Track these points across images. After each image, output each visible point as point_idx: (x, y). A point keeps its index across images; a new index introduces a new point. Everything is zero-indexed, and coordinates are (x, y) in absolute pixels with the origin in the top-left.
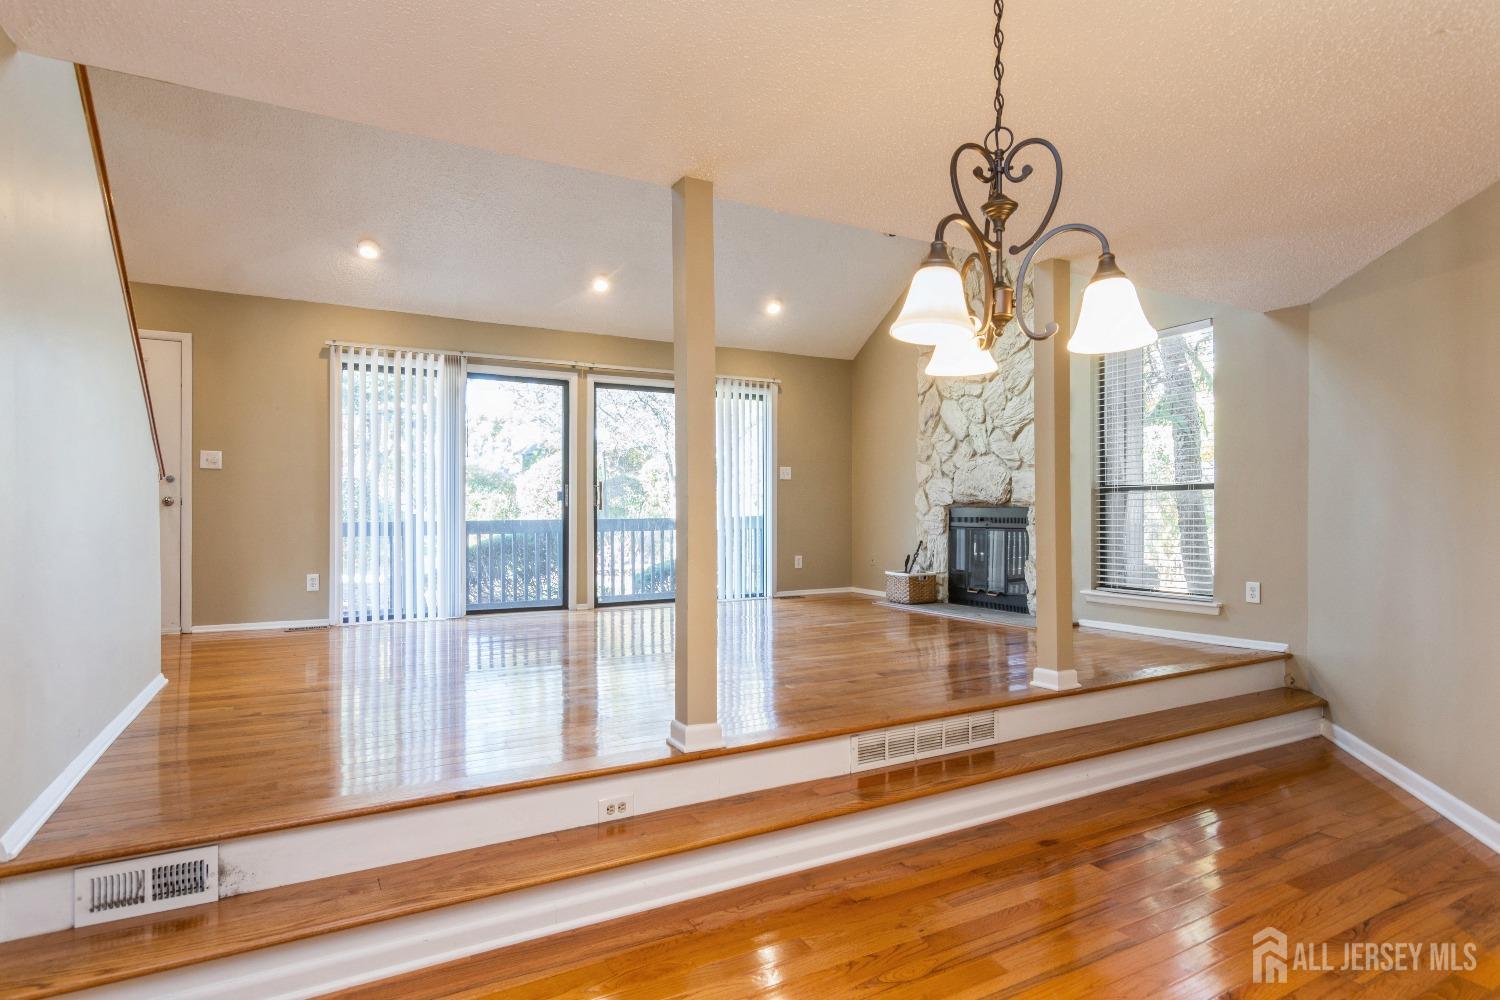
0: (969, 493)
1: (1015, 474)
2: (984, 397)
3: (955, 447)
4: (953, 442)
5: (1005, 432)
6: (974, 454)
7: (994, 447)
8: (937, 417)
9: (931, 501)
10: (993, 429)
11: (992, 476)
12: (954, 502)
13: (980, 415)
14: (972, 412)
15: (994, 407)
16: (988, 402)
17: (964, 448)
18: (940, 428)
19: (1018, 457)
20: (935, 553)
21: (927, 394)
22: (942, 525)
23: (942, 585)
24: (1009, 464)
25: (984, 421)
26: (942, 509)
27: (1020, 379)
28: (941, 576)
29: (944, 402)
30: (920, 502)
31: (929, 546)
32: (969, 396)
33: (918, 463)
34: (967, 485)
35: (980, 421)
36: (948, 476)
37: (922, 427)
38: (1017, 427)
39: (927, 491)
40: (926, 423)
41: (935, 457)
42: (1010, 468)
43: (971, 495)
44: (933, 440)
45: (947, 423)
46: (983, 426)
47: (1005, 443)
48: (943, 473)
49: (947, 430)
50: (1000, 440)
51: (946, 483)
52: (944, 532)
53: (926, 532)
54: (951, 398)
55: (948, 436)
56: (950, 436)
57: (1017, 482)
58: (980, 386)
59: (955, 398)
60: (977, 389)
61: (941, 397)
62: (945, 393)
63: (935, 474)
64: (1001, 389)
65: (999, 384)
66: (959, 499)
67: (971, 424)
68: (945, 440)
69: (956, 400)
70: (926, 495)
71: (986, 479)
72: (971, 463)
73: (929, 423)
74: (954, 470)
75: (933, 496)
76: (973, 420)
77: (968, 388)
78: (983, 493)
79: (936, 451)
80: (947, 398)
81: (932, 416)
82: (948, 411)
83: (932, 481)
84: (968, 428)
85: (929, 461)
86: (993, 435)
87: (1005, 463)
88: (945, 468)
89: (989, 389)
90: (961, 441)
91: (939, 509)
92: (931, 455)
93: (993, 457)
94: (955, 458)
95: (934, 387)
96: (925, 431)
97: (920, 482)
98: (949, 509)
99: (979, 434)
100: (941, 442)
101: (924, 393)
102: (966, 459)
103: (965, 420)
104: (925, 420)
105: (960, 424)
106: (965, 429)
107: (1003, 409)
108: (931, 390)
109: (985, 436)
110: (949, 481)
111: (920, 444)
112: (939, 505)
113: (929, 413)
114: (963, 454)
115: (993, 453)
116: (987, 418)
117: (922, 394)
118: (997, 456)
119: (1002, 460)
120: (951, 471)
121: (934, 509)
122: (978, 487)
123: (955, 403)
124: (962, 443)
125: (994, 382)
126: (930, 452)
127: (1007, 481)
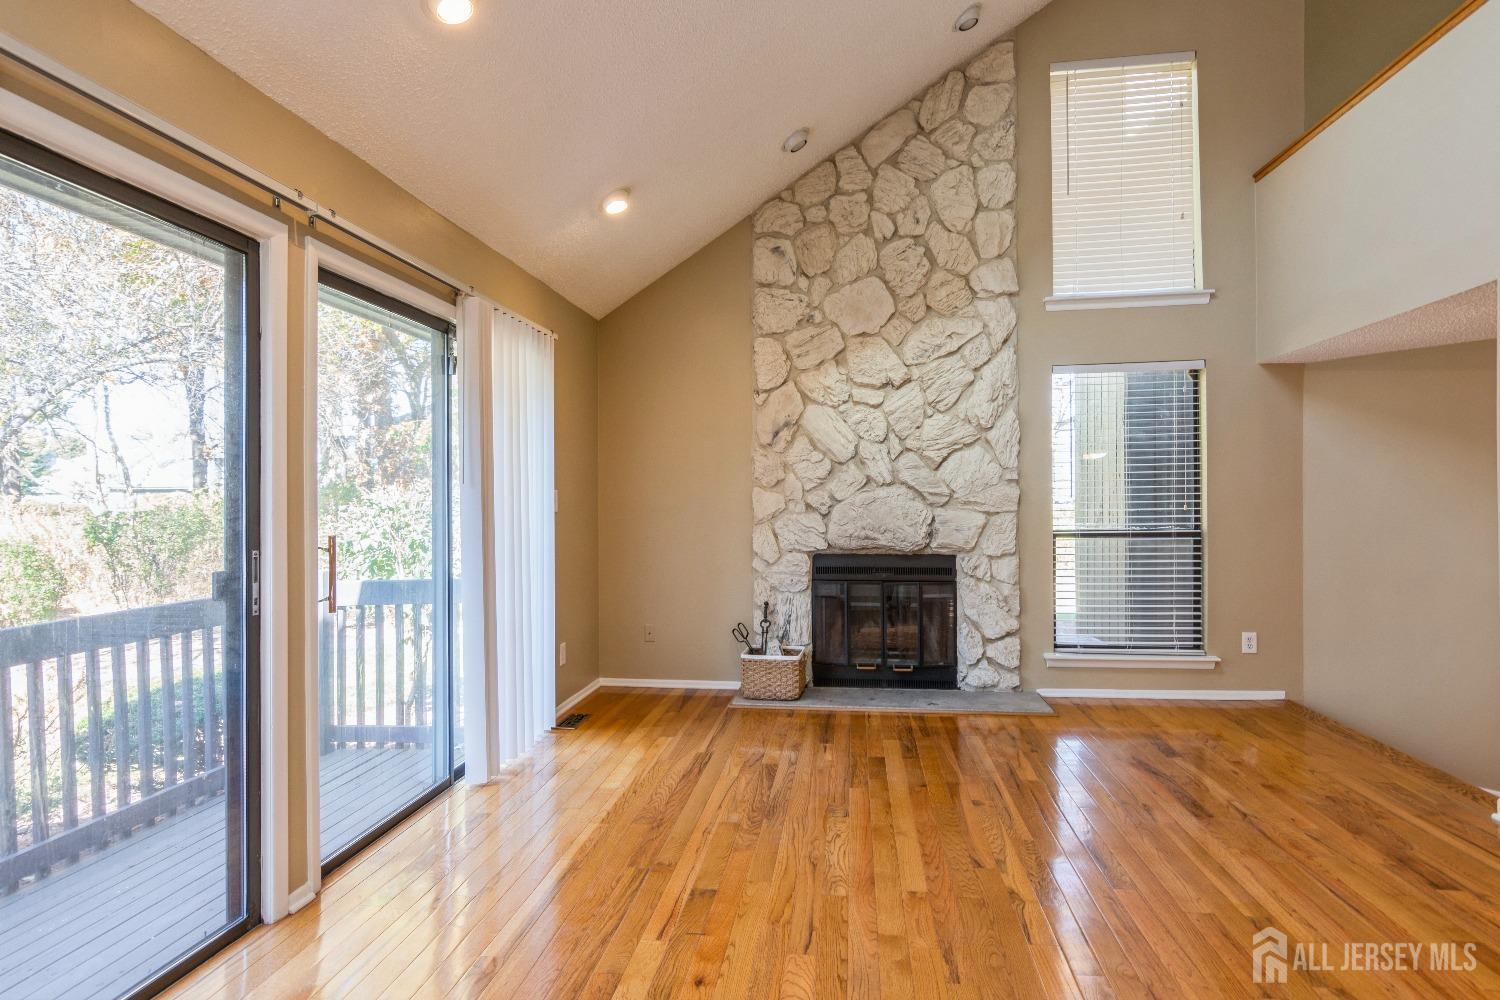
0: (863, 534)
1: (938, 511)
2: (887, 407)
3: (831, 472)
4: (827, 465)
5: (922, 457)
6: (869, 480)
7: (905, 476)
8: (794, 425)
9: (781, 545)
10: (902, 452)
11: (906, 515)
12: (830, 547)
13: (879, 431)
14: (864, 427)
15: (906, 423)
16: (896, 415)
17: (853, 473)
18: (801, 443)
19: (947, 491)
20: (793, 617)
21: (776, 394)
22: (805, 579)
24: (931, 499)
25: (886, 439)
26: (806, 557)
27: (947, 393)
29: (811, 408)
30: (762, 541)
31: (781, 609)
32: (857, 403)
33: (756, 489)
34: (860, 523)
35: (881, 438)
36: (815, 510)
37: (766, 439)
38: (945, 453)
39: (778, 531)
40: (776, 434)
41: (791, 482)
42: (931, 505)
43: (867, 538)
44: (792, 456)
45: (816, 436)
46: (883, 447)
47: (925, 472)
48: (808, 506)
49: (812, 442)
50: (916, 467)
51: (814, 520)
52: (808, 588)
53: (773, 588)
54: (823, 403)
55: (816, 456)
56: (821, 456)
57: (943, 523)
58: (881, 393)
59: (830, 404)
60: (875, 397)
61: (805, 398)
62: (814, 395)
63: (791, 506)
64: (919, 401)
65: (914, 393)
66: (843, 543)
67: (862, 442)
68: (813, 460)
69: (833, 407)
70: (776, 536)
71: (894, 517)
72: (865, 495)
73: (781, 434)
74: (830, 503)
75: (788, 538)
76: (866, 437)
77: (859, 394)
78: (889, 535)
79: (795, 475)
80: (815, 402)
81: (787, 424)
82: (820, 421)
83: (786, 516)
84: (856, 447)
85: (779, 488)
86: (903, 460)
87: (924, 498)
88: (812, 499)
89: (896, 400)
90: (841, 463)
91: (799, 556)
92: (783, 480)
93: (903, 489)
94: (832, 486)
95: (791, 384)
96: (770, 445)
97: (761, 517)
98: (817, 557)
99: (878, 457)
100: (805, 463)
101: (768, 391)
102: (852, 489)
103: (851, 436)
104: (775, 429)
105: (843, 441)
106: (851, 448)
107: (918, 428)
108: (784, 388)
109: (887, 460)
110: (819, 517)
111: (762, 462)
112: (799, 551)
113: (782, 420)
114: (848, 482)
115: (903, 483)
116: (892, 436)
117: (766, 391)
118: (910, 487)
119: (920, 494)
120: (823, 504)
121: (789, 556)
122: (879, 528)
123: (831, 411)
124: (844, 467)
125: (903, 390)
126: (781, 475)
127: (929, 521)
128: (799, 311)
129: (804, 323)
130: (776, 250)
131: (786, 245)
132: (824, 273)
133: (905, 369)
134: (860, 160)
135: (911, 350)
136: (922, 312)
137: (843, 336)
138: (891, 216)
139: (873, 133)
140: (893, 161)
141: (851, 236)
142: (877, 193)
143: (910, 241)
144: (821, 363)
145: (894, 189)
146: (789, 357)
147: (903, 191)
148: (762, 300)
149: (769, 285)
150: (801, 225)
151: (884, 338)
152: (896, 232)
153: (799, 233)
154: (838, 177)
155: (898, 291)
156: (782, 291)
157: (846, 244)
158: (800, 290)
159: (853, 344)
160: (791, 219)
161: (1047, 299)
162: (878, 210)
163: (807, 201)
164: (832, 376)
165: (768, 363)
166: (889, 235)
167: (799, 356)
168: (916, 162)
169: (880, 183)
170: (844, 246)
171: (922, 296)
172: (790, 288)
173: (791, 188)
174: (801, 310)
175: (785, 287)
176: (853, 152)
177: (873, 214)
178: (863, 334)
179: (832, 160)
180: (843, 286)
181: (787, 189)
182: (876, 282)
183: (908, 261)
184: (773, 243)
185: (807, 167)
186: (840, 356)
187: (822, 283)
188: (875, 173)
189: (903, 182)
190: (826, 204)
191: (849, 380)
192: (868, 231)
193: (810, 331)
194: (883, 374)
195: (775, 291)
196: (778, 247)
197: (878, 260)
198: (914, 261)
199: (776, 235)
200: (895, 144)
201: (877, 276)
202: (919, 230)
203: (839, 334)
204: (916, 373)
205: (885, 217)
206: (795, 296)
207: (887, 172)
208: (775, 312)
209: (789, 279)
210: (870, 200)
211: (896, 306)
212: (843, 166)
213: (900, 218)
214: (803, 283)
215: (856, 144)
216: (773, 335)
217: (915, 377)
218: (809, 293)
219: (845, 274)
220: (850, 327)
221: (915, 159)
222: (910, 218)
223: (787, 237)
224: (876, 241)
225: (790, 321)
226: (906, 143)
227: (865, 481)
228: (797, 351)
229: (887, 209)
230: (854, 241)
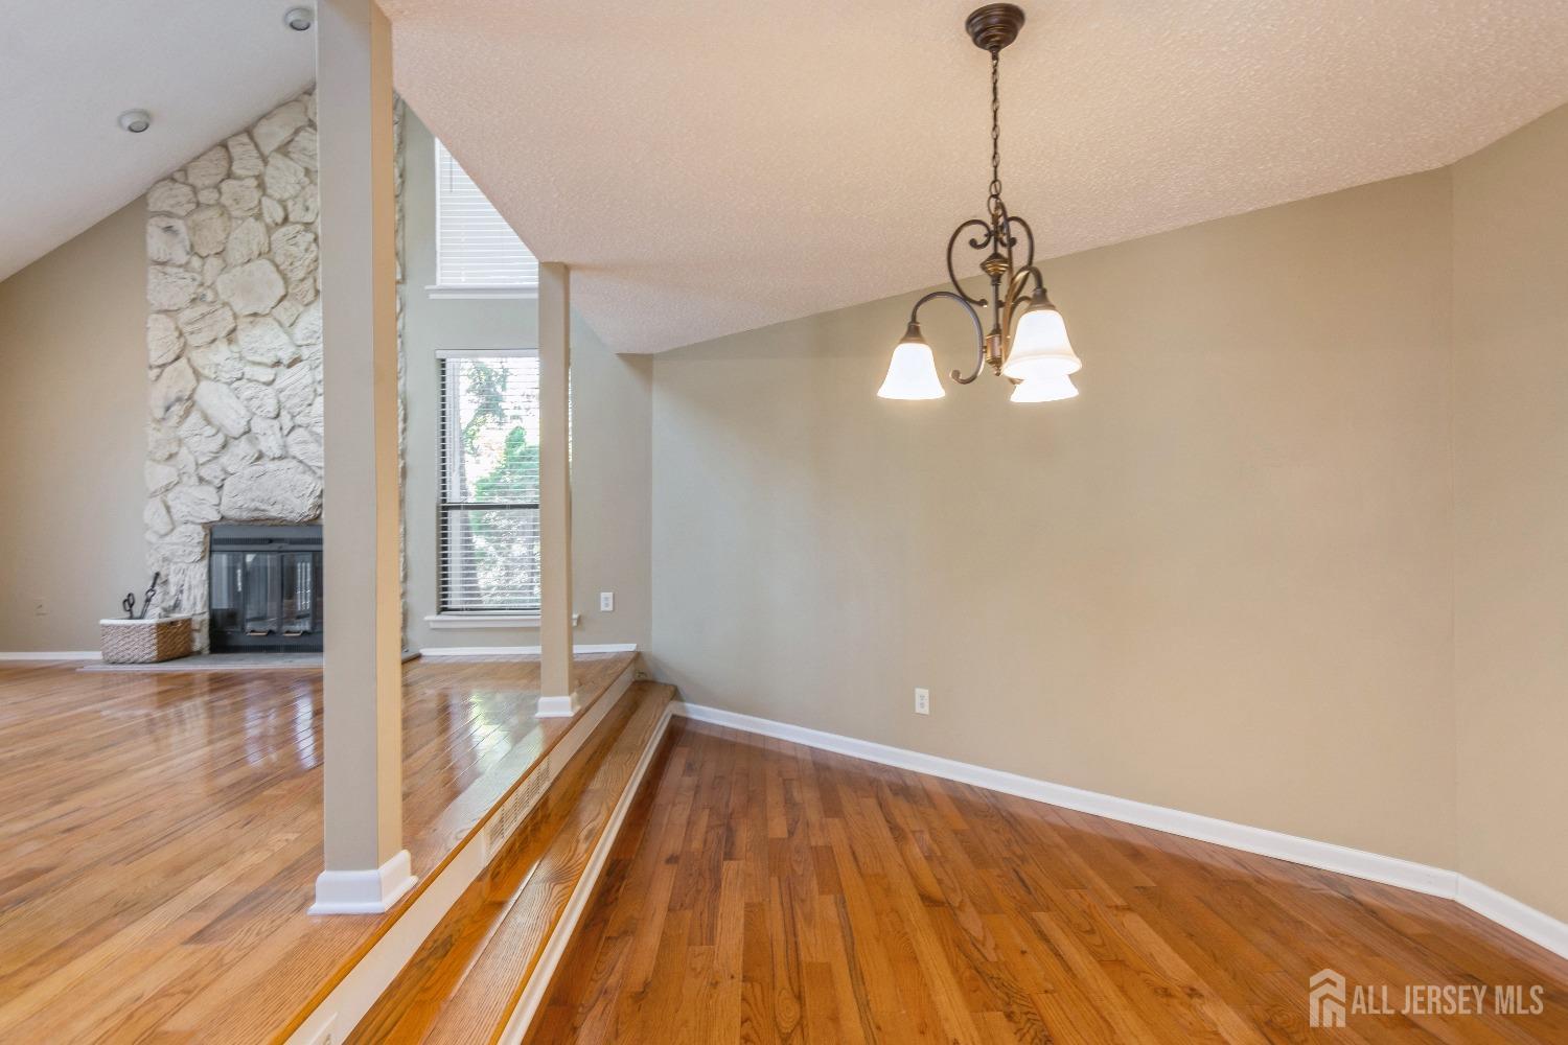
0: (253, 505)
2: (278, 385)
3: (224, 446)
4: (220, 439)
5: (312, 433)
6: (260, 456)
7: (295, 450)
8: (189, 402)
9: (175, 517)
10: (293, 428)
11: (295, 487)
12: (223, 518)
13: (271, 408)
14: (255, 403)
15: (296, 400)
16: (286, 392)
17: (242, 448)
18: (194, 417)
20: (185, 587)
21: (169, 369)
22: (199, 549)
23: (198, 631)
24: (320, 472)
25: (278, 416)
26: (200, 528)
28: (199, 618)
29: (204, 384)
30: (153, 514)
31: (173, 579)
32: (250, 380)
33: (148, 463)
34: (249, 495)
35: (273, 415)
36: (209, 483)
37: (159, 413)
39: (170, 503)
40: (168, 409)
41: (185, 455)
42: (320, 477)
43: (256, 509)
44: (183, 431)
45: (209, 412)
46: (276, 423)
47: (313, 447)
48: (201, 480)
49: (208, 420)
50: (305, 442)
51: (208, 493)
52: (202, 558)
53: (165, 559)
54: (216, 380)
55: (209, 431)
56: (214, 431)
58: (273, 371)
59: (224, 380)
60: (266, 374)
61: (198, 375)
62: (206, 372)
63: (185, 478)
64: (308, 380)
65: (303, 372)
66: (233, 514)
67: (255, 418)
68: (206, 434)
69: (226, 383)
70: (168, 509)
71: (283, 489)
72: (254, 468)
73: (172, 409)
74: (223, 477)
75: (180, 509)
76: (258, 412)
77: (249, 371)
78: (278, 507)
79: (189, 448)
80: (207, 378)
81: (179, 400)
82: (211, 396)
83: (178, 488)
84: (249, 422)
85: (172, 462)
86: (293, 435)
87: (314, 472)
88: (205, 472)
89: (286, 377)
90: (236, 439)
91: (191, 527)
92: (177, 453)
93: (294, 463)
94: (224, 459)
95: (183, 361)
96: (164, 419)
97: (153, 490)
98: (210, 527)
99: (269, 432)
100: (196, 439)
101: (163, 366)
102: (246, 462)
103: (243, 412)
104: (167, 404)
105: (234, 416)
106: (244, 422)
107: (310, 405)
108: (177, 364)
109: (279, 435)
110: (215, 491)
111: (153, 435)
112: (193, 523)
113: (173, 396)
114: (241, 457)
115: (294, 458)
116: (284, 413)
117: (159, 366)
118: (301, 462)
119: (309, 467)
120: (215, 477)
121: (182, 528)
122: (269, 499)
123: (225, 387)
124: (237, 442)
125: (295, 369)
126: (174, 449)
127: (318, 493)
128: (192, 290)
129: (198, 301)
130: (168, 229)
131: (179, 224)
132: (217, 254)
133: (293, 349)
134: (252, 147)
135: (300, 333)
136: (310, 296)
137: (235, 316)
138: (282, 203)
139: (264, 122)
140: (284, 150)
141: (243, 219)
142: (267, 180)
143: (299, 227)
144: (214, 341)
145: (284, 178)
146: (181, 334)
147: (293, 180)
148: (153, 276)
149: (164, 264)
150: (193, 206)
151: (275, 319)
152: (286, 220)
153: (190, 214)
154: (231, 161)
155: (289, 275)
156: (175, 270)
157: (239, 226)
158: (193, 271)
159: (243, 324)
160: (183, 199)
161: (427, 287)
162: (270, 196)
163: (199, 183)
164: (222, 352)
165: (159, 339)
166: (279, 220)
167: (192, 333)
168: (306, 153)
169: (270, 171)
170: (236, 228)
171: (311, 280)
172: (186, 266)
173: (184, 169)
174: (192, 289)
175: (180, 266)
176: (245, 139)
177: (264, 199)
178: (255, 315)
179: (224, 145)
180: (235, 266)
181: (179, 171)
182: (265, 264)
183: (298, 247)
184: (165, 222)
185: (201, 150)
186: (233, 336)
187: (214, 263)
188: (265, 160)
189: (293, 171)
190: (217, 187)
191: (241, 358)
192: (259, 217)
193: (201, 309)
194: (272, 354)
195: (169, 269)
196: (171, 227)
197: (270, 244)
198: (302, 248)
199: (169, 215)
200: (284, 135)
201: (269, 260)
202: (309, 218)
203: (230, 313)
204: (305, 353)
205: (275, 202)
206: (187, 275)
207: (277, 160)
208: (165, 290)
209: (183, 259)
210: (261, 186)
211: (287, 288)
212: (236, 151)
213: (290, 204)
214: (196, 262)
215: (248, 131)
216: (166, 312)
217: (304, 357)
218: (201, 273)
219: (236, 254)
220: (242, 306)
221: (305, 149)
222: (299, 206)
223: (180, 218)
224: (267, 226)
225: (182, 299)
226: (297, 132)
227: (256, 455)
228: (188, 329)
229: (277, 196)
230: (245, 224)
